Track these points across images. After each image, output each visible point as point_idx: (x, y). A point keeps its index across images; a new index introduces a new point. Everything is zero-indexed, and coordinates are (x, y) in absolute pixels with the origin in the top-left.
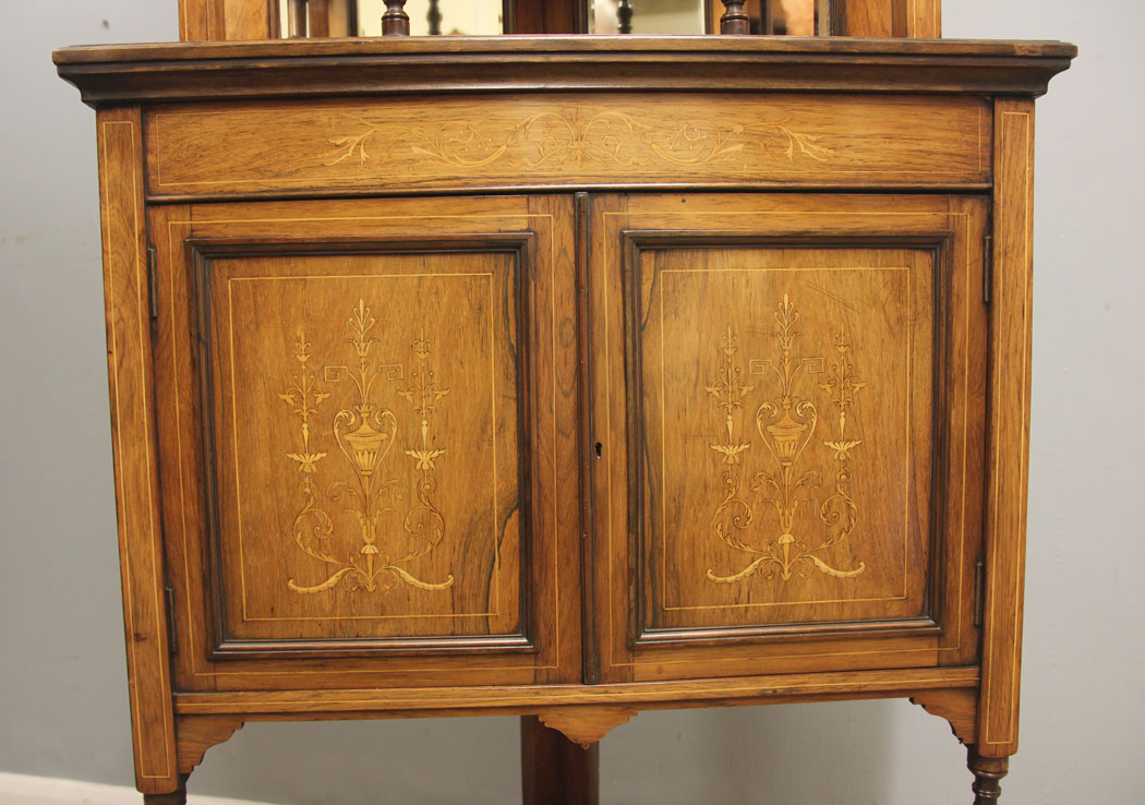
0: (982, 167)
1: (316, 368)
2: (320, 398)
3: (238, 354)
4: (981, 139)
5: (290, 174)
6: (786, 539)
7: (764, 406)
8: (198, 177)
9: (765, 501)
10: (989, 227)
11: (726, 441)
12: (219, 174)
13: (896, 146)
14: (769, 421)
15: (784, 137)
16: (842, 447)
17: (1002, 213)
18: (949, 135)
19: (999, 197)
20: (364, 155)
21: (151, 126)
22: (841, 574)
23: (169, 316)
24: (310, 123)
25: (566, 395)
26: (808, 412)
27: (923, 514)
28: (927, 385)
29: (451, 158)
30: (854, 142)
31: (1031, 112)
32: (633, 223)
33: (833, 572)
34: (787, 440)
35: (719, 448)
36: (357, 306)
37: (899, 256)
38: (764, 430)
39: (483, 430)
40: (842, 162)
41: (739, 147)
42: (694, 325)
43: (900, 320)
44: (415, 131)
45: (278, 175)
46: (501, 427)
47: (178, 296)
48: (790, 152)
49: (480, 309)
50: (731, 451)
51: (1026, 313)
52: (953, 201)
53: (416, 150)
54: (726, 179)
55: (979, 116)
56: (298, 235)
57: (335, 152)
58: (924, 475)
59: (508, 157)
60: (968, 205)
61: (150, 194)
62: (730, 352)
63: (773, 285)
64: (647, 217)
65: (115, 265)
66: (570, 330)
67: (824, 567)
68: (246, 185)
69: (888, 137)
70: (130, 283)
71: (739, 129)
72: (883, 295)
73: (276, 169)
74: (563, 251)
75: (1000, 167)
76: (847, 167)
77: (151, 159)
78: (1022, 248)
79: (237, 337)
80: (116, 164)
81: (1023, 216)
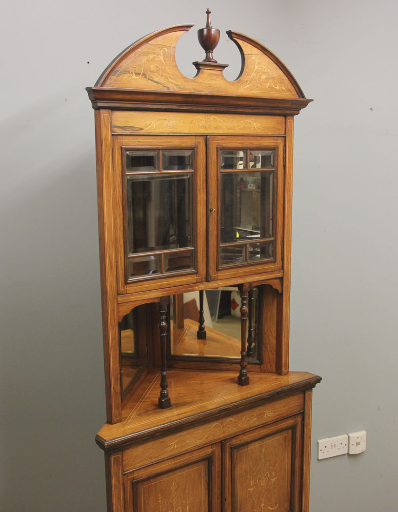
0: (302, 407)
1: (163, 503)
2: (164, 510)
3: (144, 506)
4: (302, 400)
5: (158, 457)
6: (263, 505)
7: (259, 476)
8: (136, 464)
9: (259, 498)
10: (303, 419)
11: (251, 487)
12: (141, 461)
13: (286, 408)
14: (259, 479)
15: (264, 413)
16: (274, 480)
17: (306, 416)
18: (295, 402)
19: (306, 413)
20: (176, 446)
21: (124, 454)
22: (273, 509)
23: (128, 502)
24: (163, 442)
25: (219, 489)
26: (267, 475)
27: (289, 489)
28: (290, 460)
29: (196, 441)
30: (278, 410)
31: (312, 391)
32: (233, 444)
33: (272, 509)
34: (263, 483)
35: (249, 489)
36: (173, 484)
37: (285, 432)
38: (258, 482)
39: (201, 504)
40: (275, 415)
41: (255, 419)
42: (245, 463)
43: (285, 447)
44: (187, 437)
45: (156, 457)
46: (205, 501)
47: (130, 496)
48: (265, 417)
49: (200, 475)
50: (252, 489)
51: (310, 437)
52: (296, 416)
53: (188, 441)
54: (253, 427)
55: (302, 395)
56: (160, 471)
57: (169, 448)
58: (289, 480)
59: (208, 437)
60: (299, 416)
61: (124, 472)
62: (252, 466)
63: (261, 447)
64: (237, 441)
65: (115, 493)
66: (220, 474)
67: (270, 508)
68: (148, 462)
69: (284, 406)
70: (119, 498)
71: (255, 414)
72: (282, 442)
73: (155, 456)
74: (219, 455)
75: (306, 406)
76: (277, 416)
77: (124, 463)
78: (309, 424)
79: (144, 502)
80: (116, 467)
81: (310, 415)
